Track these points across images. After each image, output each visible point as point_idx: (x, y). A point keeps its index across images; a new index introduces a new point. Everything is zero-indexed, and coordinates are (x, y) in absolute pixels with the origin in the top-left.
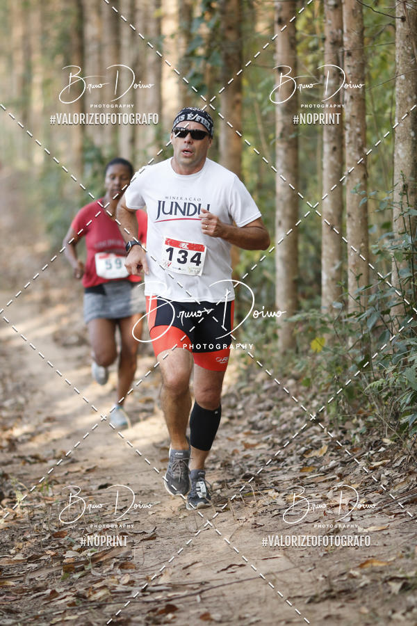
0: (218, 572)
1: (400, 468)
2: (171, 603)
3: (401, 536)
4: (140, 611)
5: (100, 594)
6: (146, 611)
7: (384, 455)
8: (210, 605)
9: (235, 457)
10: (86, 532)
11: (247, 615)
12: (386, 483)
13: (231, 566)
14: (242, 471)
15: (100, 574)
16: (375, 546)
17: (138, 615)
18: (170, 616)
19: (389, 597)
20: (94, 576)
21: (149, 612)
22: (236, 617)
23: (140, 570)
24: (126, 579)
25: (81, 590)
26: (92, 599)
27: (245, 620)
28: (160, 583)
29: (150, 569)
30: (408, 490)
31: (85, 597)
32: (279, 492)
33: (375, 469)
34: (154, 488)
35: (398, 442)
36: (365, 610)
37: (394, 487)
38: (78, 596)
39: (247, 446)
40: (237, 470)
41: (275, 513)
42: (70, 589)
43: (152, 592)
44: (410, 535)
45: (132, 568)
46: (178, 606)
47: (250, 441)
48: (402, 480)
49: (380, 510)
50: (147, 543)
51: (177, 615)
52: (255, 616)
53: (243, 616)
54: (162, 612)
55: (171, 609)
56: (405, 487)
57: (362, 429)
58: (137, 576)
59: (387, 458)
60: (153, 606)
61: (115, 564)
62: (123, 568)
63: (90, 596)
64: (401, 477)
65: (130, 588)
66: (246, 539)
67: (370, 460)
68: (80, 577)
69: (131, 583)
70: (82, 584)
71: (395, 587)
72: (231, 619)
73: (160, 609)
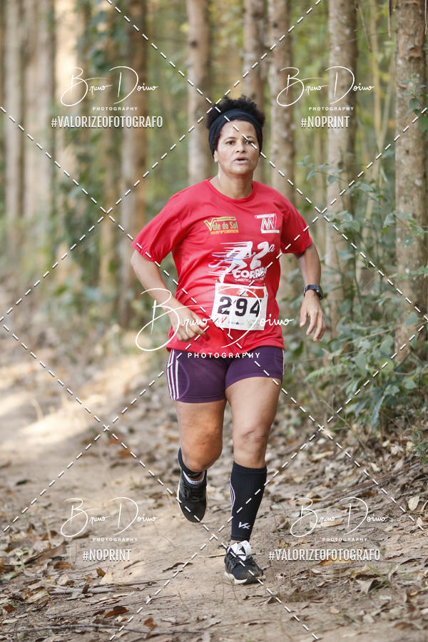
0: (164, 571)
1: (344, 460)
2: (119, 604)
3: (359, 531)
4: (84, 613)
5: (39, 595)
6: (92, 613)
7: (325, 447)
8: (162, 607)
9: (160, 451)
10: (11, 530)
11: (205, 617)
12: (332, 476)
13: (176, 565)
14: (169, 466)
15: (33, 575)
16: (332, 542)
17: (84, 618)
18: (120, 618)
19: (358, 596)
20: (27, 577)
21: (95, 614)
22: (193, 618)
23: (77, 570)
24: (64, 580)
25: (16, 592)
26: (30, 601)
27: (204, 622)
28: (101, 583)
29: (88, 569)
30: (357, 483)
31: (22, 600)
32: (215, 486)
33: (317, 461)
34: (76, 483)
35: (340, 432)
36: (334, 610)
37: (342, 481)
38: (14, 598)
39: (171, 440)
40: (163, 464)
41: (215, 508)
42: (3, 591)
43: (95, 594)
44: (368, 530)
45: (68, 568)
46: (127, 608)
47: (173, 434)
48: (350, 473)
49: (331, 504)
50: (80, 541)
51: (126, 617)
52: (213, 617)
53: (201, 618)
54: (110, 614)
55: (120, 610)
56: (354, 480)
57: (295, 419)
58: (74, 577)
59: (329, 450)
60: (98, 607)
61: (49, 564)
62: (58, 568)
63: (27, 598)
64: (348, 470)
65: (70, 590)
66: (188, 537)
67: (310, 452)
68: (12, 578)
69: (70, 584)
70: (15, 585)
71: (365, 585)
72: (188, 622)
73: (107, 611)
